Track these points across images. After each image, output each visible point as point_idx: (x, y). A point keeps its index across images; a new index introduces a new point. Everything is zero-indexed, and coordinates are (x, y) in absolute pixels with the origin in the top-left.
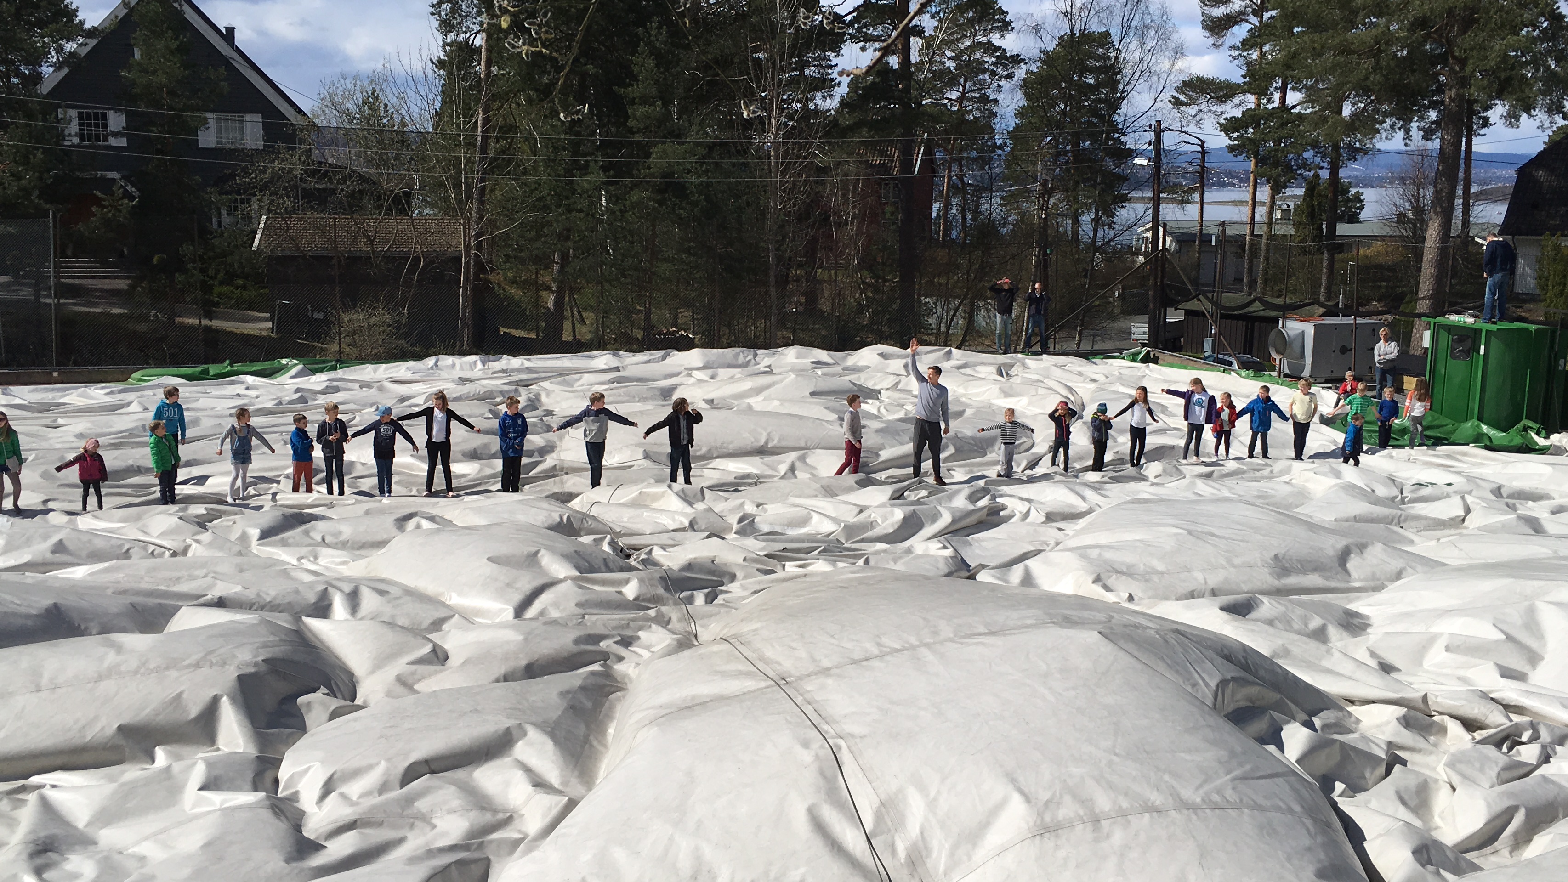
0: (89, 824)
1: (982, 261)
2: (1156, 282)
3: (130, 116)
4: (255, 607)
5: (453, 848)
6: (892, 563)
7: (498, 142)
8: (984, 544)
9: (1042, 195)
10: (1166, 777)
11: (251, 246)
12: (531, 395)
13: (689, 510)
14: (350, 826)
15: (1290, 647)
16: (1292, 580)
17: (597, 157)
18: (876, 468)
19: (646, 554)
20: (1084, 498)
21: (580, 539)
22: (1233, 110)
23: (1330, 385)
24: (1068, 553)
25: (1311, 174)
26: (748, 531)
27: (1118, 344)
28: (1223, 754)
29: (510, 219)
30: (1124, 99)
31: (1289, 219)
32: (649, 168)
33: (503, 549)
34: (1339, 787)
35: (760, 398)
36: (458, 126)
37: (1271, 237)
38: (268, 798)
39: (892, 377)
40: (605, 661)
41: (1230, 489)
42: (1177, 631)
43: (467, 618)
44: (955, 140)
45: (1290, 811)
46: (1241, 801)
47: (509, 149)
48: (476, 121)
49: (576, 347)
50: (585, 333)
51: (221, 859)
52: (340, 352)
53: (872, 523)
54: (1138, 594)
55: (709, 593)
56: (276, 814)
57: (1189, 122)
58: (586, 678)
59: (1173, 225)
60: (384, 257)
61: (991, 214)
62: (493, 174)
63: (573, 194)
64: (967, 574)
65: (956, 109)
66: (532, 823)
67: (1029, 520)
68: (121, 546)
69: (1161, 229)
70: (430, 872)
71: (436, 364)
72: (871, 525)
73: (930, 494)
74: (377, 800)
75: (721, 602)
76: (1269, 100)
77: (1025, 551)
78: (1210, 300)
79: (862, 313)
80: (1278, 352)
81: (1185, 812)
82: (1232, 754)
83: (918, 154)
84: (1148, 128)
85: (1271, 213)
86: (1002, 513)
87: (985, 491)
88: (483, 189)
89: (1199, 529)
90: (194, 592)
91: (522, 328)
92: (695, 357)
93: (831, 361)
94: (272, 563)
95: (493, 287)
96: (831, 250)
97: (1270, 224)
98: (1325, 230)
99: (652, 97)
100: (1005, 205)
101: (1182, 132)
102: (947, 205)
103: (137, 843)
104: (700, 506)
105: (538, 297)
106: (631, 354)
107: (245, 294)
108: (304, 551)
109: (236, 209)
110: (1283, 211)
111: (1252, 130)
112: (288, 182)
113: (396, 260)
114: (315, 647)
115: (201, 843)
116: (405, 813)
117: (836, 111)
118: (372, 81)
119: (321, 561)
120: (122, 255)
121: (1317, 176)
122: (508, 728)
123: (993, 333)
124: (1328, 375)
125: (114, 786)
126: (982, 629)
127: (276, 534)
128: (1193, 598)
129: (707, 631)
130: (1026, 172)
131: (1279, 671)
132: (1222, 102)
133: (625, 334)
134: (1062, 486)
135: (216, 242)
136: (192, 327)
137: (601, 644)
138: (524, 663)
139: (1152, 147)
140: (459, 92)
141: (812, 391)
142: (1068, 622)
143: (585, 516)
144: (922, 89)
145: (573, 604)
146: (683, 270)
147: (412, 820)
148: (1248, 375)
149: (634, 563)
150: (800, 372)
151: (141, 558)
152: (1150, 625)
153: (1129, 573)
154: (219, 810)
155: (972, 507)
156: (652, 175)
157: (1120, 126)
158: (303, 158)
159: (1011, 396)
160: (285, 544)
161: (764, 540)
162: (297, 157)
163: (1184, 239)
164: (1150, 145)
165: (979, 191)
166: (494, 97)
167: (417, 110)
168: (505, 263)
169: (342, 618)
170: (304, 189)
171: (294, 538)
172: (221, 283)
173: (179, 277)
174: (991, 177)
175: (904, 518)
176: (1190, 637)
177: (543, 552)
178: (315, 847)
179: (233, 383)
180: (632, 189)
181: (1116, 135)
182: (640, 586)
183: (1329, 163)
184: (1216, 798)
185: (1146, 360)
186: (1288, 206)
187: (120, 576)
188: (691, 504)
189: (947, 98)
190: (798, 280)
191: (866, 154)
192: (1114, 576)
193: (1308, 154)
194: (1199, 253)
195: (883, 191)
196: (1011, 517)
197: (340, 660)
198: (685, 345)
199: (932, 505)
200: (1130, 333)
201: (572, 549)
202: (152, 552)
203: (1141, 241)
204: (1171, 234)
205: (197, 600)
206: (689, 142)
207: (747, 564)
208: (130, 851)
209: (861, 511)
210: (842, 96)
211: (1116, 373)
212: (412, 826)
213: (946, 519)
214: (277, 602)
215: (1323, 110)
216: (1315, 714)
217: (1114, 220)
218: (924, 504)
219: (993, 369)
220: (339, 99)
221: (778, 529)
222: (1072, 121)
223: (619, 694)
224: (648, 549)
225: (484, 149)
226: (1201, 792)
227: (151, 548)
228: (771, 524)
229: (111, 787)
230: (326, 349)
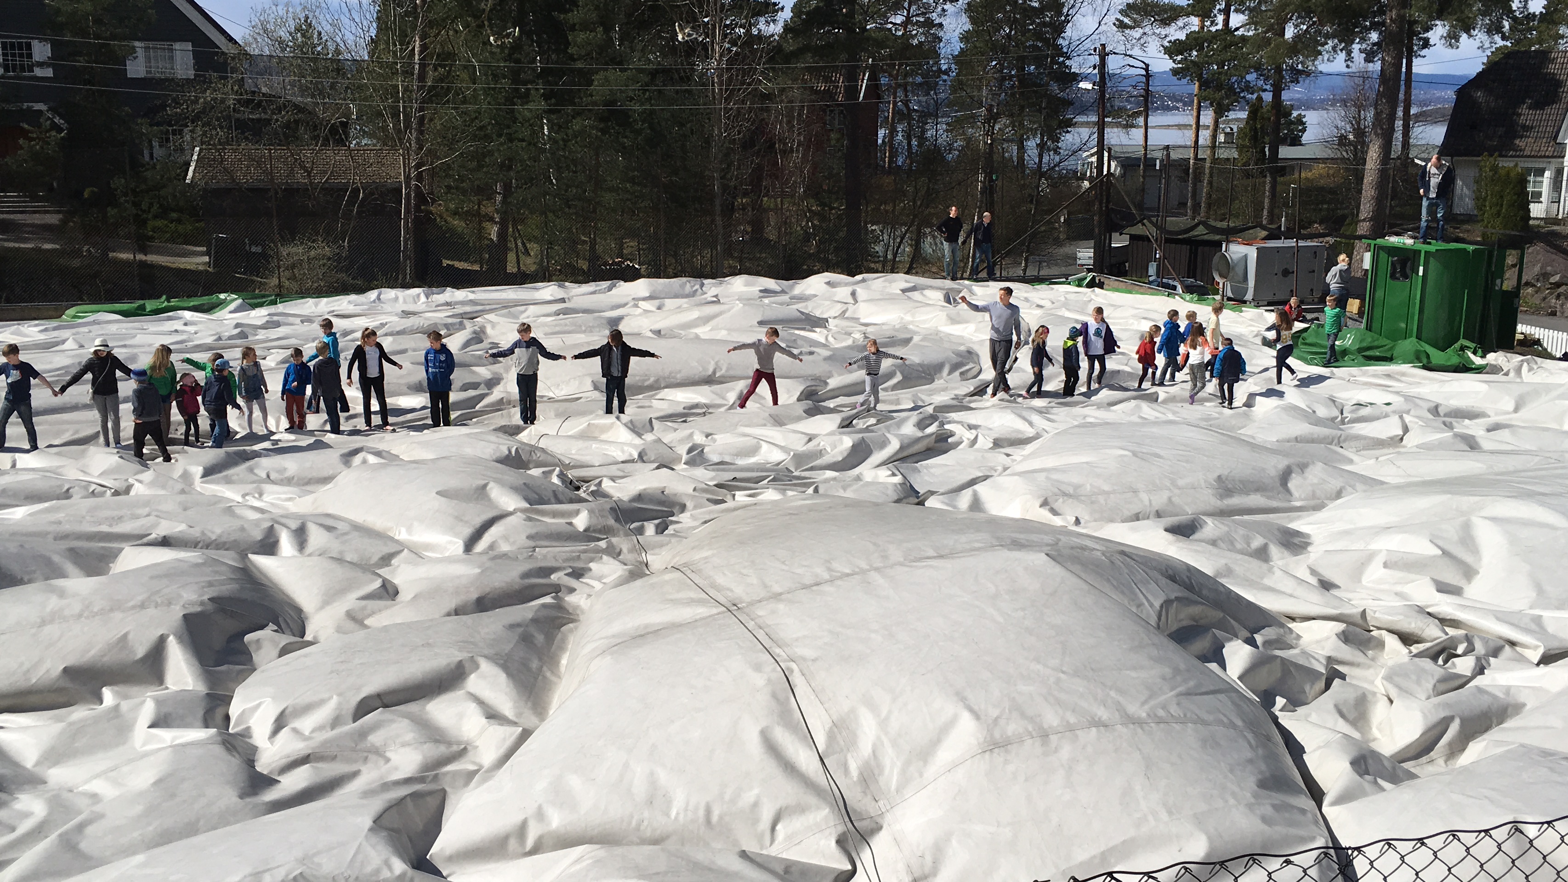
0: (38, 764)
1: (928, 188)
2: (1101, 208)
3: (55, 46)
4: (200, 545)
5: (408, 781)
6: (842, 491)
7: (436, 69)
8: (932, 470)
9: (987, 121)
10: (1113, 693)
11: (185, 179)
12: (476, 328)
13: (637, 441)
14: (304, 760)
15: (1231, 566)
16: (1236, 501)
17: (537, 84)
18: (823, 397)
19: (595, 485)
20: (1031, 424)
21: (529, 472)
22: (1177, 32)
23: (1272, 308)
24: (1016, 477)
25: (1255, 96)
26: (698, 461)
27: (1063, 270)
28: (1167, 671)
29: (450, 149)
30: (1068, 22)
31: (1233, 143)
32: (592, 96)
33: (453, 483)
34: (1280, 701)
35: (707, 328)
36: (395, 53)
37: (1215, 161)
38: (220, 734)
39: (839, 306)
40: (557, 593)
41: (1174, 413)
42: (1123, 553)
43: (417, 553)
44: (900, 65)
45: (1234, 726)
46: (1185, 715)
47: (447, 77)
48: (414, 49)
49: (521, 279)
50: (530, 264)
51: (173, 796)
52: (280, 286)
53: (821, 451)
54: (1084, 517)
55: (659, 524)
56: (228, 749)
57: (1133, 45)
58: (538, 610)
59: (1117, 149)
60: (321, 188)
61: (936, 140)
62: (432, 103)
63: (515, 123)
64: (917, 501)
65: (900, 33)
66: (487, 754)
67: (977, 446)
68: (61, 486)
69: (1106, 154)
70: (387, 805)
71: (379, 298)
72: (820, 453)
73: (879, 422)
74: (329, 734)
75: (672, 532)
76: (1212, 23)
77: (974, 477)
78: (1155, 225)
79: (809, 241)
80: (1221, 276)
81: (1132, 726)
82: (1177, 671)
83: (863, 79)
84: (1092, 52)
85: (1214, 137)
86: (950, 440)
87: (933, 418)
88: (422, 118)
89: (1144, 451)
90: (136, 532)
91: (465, 261)
92: (641, 286)
93: (778, 289)
94: (218, 500)
95: (435, 219)
96: (777, 178)
97: (1213, 147)
98: (1267, 153)
99: (592, 23)
100: (951, 131)
101: (1126, 55)
102: (893, 132)
103: (86, 782)
104: (649, 437)
105: (481, 229)
106: (577, 285)
107: (180, 228)
108: (249, 487)
109: (168, 140)
110: (1226, 134)
111: (1195, 53)
112: (221, 112)
113: (335, 192)
114: (262, 585)
115: (152, 781)
116: (358, 747)
117: (780, 36)
118: (305, 8)
119: (266, 497)
120: (51, 189)
121: (1260, 99)
122: (461, 661)
123: (941, 259)
124: (1271, 298)
125: (60, 726)
126: (931, 553)
127: (220, 472)
128: (1138, 520)
129: (655, 560)
130: (972, 98)
131: (1222, 589)
132: (1166, 24)
133: (570, 265)
134: (1009, 411)
135: (149, 174)
136: (127, 263)
137: (552, 577)
138: (474, 596)
139: (1096, 71)
140: (395, 19)
141: (759, 320)
142: (1017, 545)
143: (533, 449)
144: (866, 13)
145: (524, 538)
146: (627, 200)
147: (365, 754)
148: (1192, 299)
149: (583, 495)
150: (746, 300)
151: (82, 498)
152: (1097, 547)
153: (1072, 495)
154: (170, 746)
155: (920, 434)
156: (595, 104)
157: (1065, 50)
158: (236, 88)
159: (959, 322)
160: (228, 481)
161: (713, 470)
162: (230, 87)
163: (1129, 164)
164: (1095, 68)
165: (924, 116)
166: (431, 24)
167: (352, 38)
168: (446, 193)
169: (289, 555)
170: (237, 120)
171: (238, 475)
172: (156, 217)
173: (111, 212)
174: (936, 102)
175: (853, 446)
176: (1134, 557)
177: (491, 485)
178: (268, 782)
179: (170, 319)
180: (574, 117)
181: (1061, 59)
182: (590, 517)
183: (1272, 85)
184: (1161, 713)
185: (1092, 285)
186: (1232, 129)
187: (60, 516)
188: (639, 435)
189: (891, 23)
190: (744, 209)
191: (811, 80)
192: (1061, 500)
193: (1251, 77)
194: (1144, 177)
195: (828, 118)
196: (959, 443)
197: (288, 596)
198: (631, 276)
199: (880, 433)
200: (1075, 258)
201: (522, 482)
202: (93, 491)
203: (1086, 166)
204: (1116, 158)
205: (139, 539)
206: (631, 69)
207: (696, 494)
208: (80, 789)
209: (810, 440)
210: (786, 21)
211: (1063, 299)
212: (366, 759)
213: (894, 445)
214: (224, 539)
215: (1266, 32)
216: (1257, 631)
217: (1059, 145)
218: (872, 431)
219: (939, 296)
220: (271, 27)
221: (727, 459)
222: (1017, 45)
223: (571, 625)
224: (597, 481)
225: (422, 77)
226: (1146, 707)
227: (93, 487)
228: (720, 454)
229: (58, 727)
230: (266, 283)
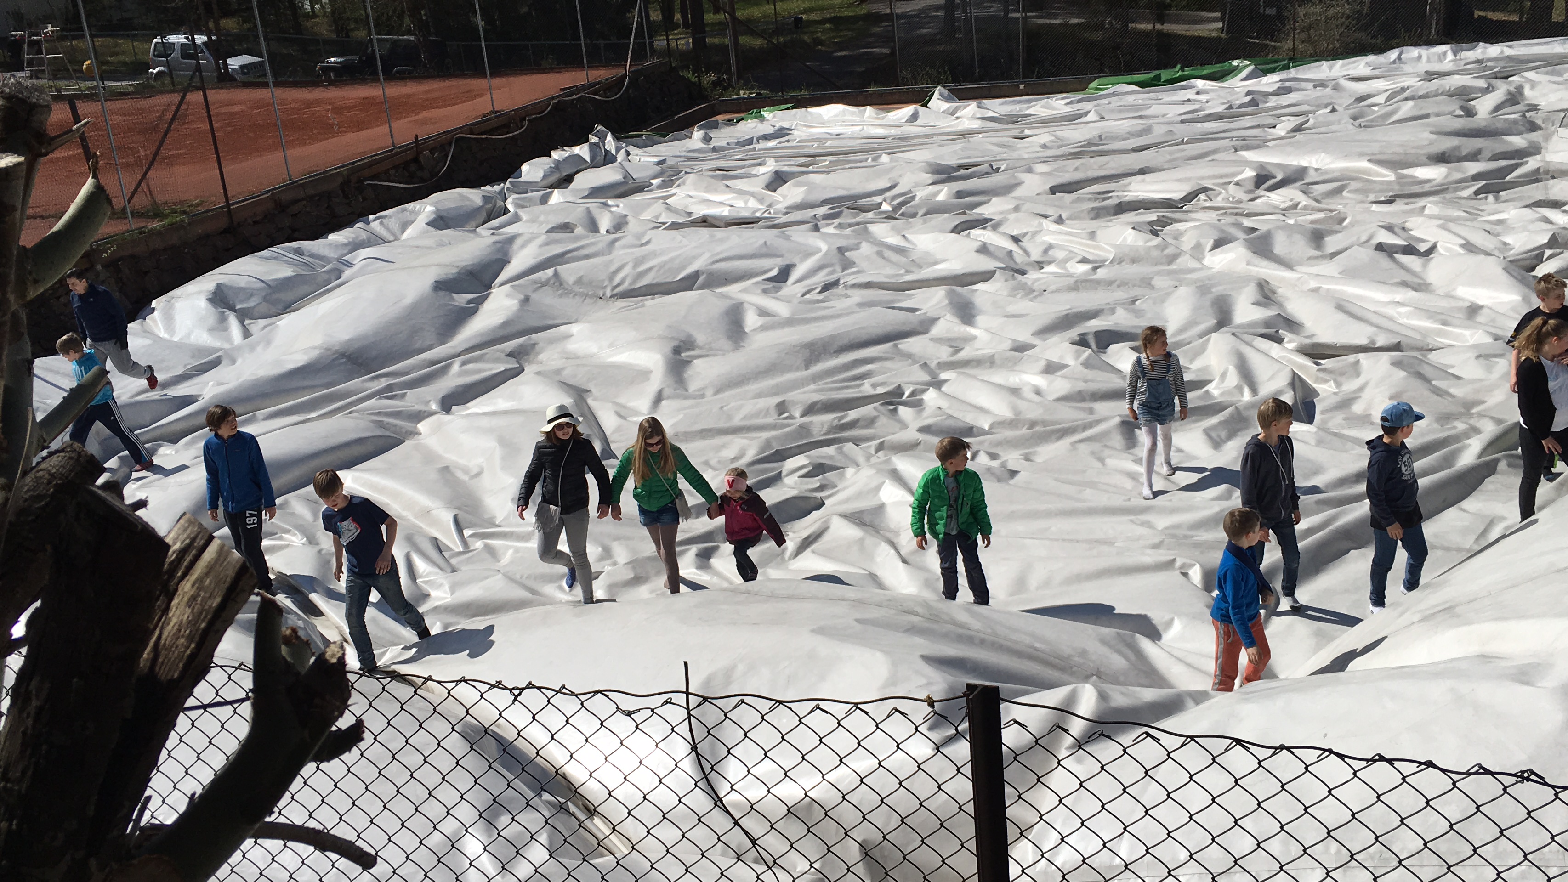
52: (1294, 49)
91: (1502, 11)
136: (1146, 34)
230: (1280, 48)
